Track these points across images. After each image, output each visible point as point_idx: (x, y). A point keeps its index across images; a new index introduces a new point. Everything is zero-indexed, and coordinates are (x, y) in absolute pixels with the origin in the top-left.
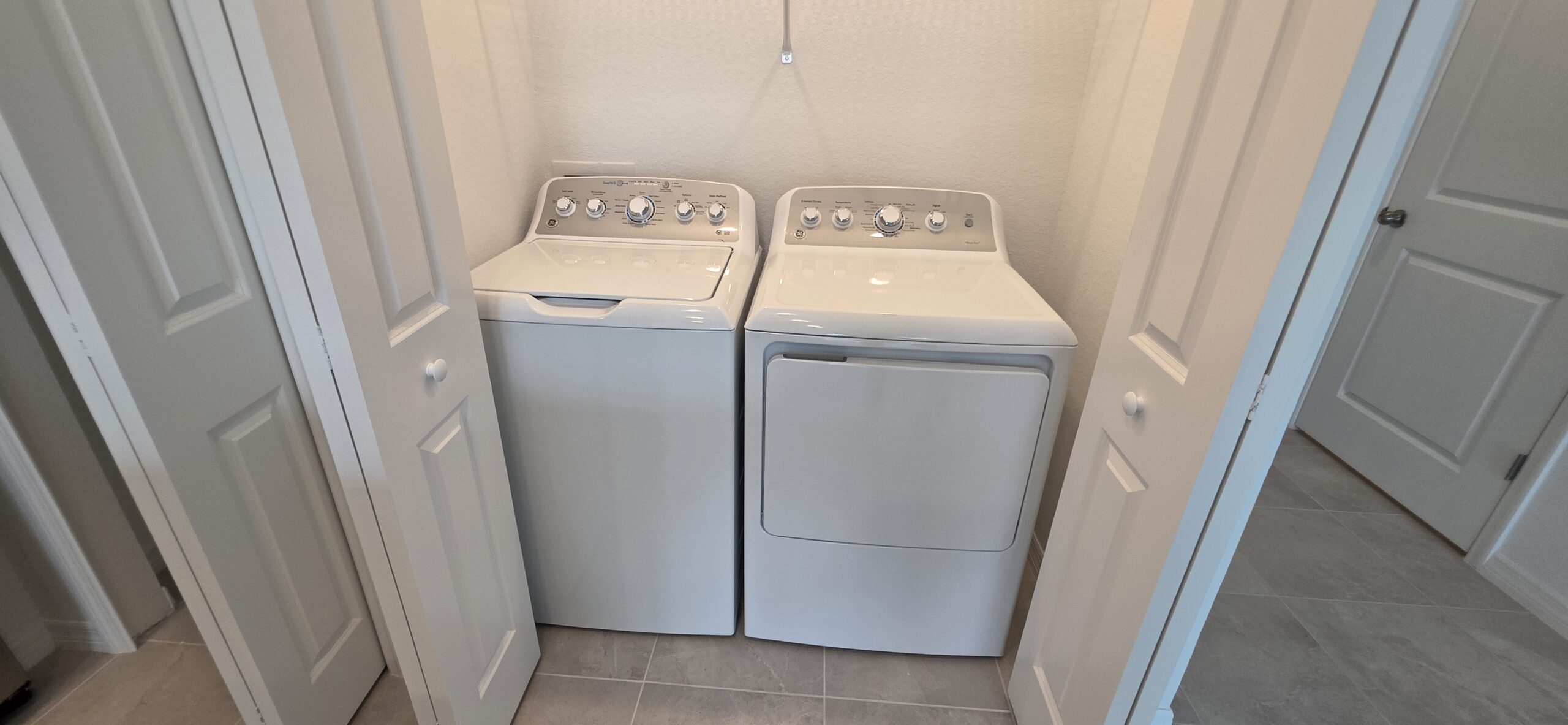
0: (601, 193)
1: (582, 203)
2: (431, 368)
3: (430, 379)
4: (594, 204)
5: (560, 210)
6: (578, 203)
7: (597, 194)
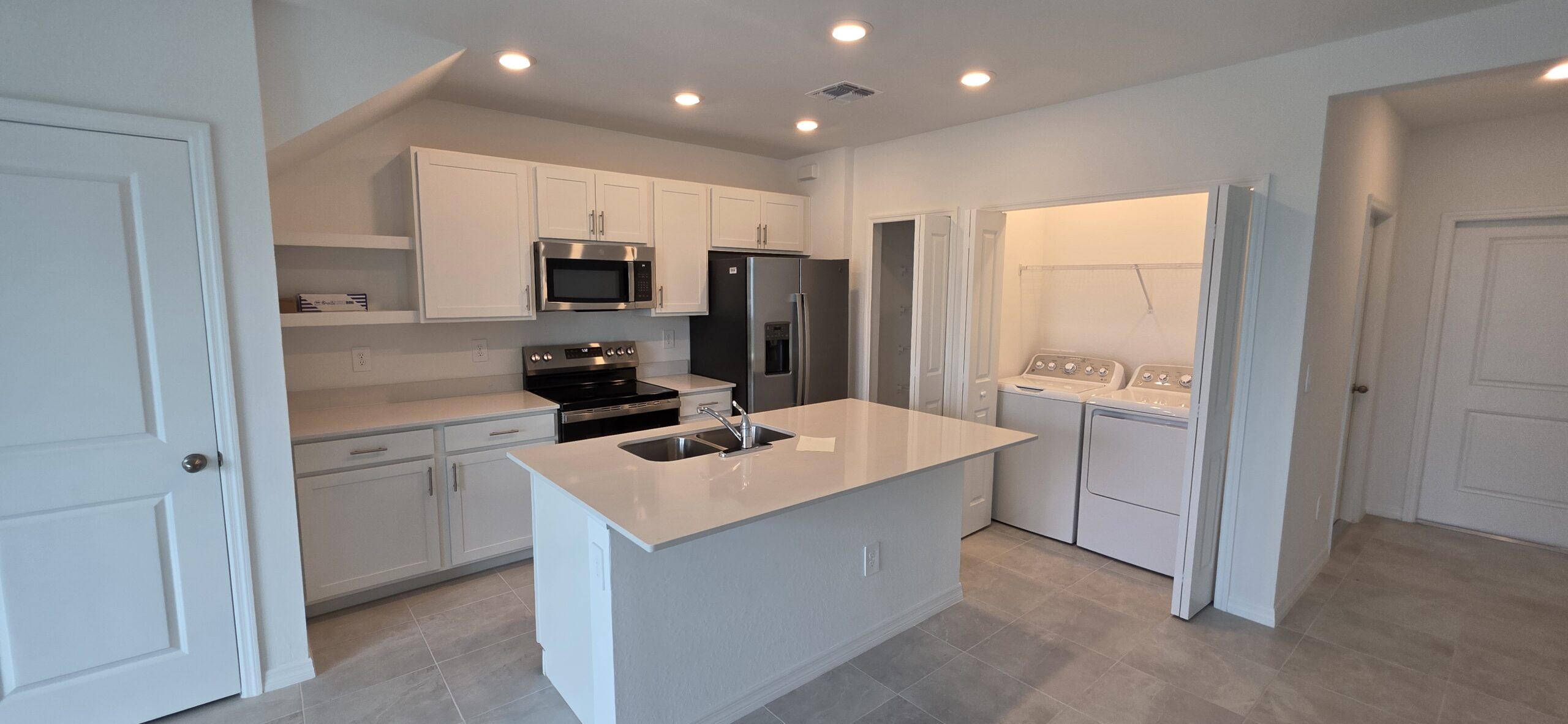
0: (1056, 361)
1: (1046, 364)
2: (982, 393)
3: (981, 396)
4: (1052, 365)
5: (1038, 366)
6: (1045, 364)
7: (1054, 361)
